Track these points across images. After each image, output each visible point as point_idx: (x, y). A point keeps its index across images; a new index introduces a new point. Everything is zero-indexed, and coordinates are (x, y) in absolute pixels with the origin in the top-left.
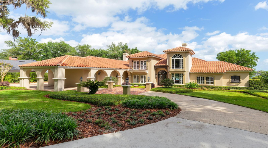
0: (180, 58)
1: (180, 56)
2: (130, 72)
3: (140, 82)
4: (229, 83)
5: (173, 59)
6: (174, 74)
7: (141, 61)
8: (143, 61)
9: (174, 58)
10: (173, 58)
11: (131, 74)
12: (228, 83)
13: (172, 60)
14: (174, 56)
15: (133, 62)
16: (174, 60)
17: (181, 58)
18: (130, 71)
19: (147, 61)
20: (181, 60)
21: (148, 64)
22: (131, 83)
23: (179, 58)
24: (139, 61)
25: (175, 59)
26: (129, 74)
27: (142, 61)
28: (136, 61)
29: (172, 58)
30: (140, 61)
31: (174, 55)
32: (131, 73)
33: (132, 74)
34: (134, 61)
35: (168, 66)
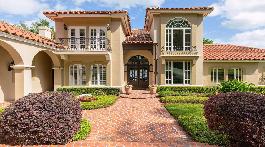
0: (185, 28)
1: (184, 24)
2: (59, 56)
3: (90, 82)
4: (262, 79)
5: (168, 28)
6: (170, 63)
7: (91, 28)
8: (98, 29)
9: (171, 26)
10: (167, 26)
11: (62, 61)
12: (260, 80)
13: (167, 31)
14: (169, 23)
15: (66, 29)
16: (170, 31)
17: (186, 26)
18: (57, 53)
19: (108, 29)
20: (186, 32)
21: (110, 35)
22: (63, 85)
23: (181, 28)
24: (84, 28)
25: (172, 28)
26: (56, 62)
27: (93, 28)
28: (78, 29)
29: (165, 25)
30: (88, 30)
31: (171, 21)
32: (63, 58)
33: (65, 63)
34: (70, 28)
35: (156, 44)
